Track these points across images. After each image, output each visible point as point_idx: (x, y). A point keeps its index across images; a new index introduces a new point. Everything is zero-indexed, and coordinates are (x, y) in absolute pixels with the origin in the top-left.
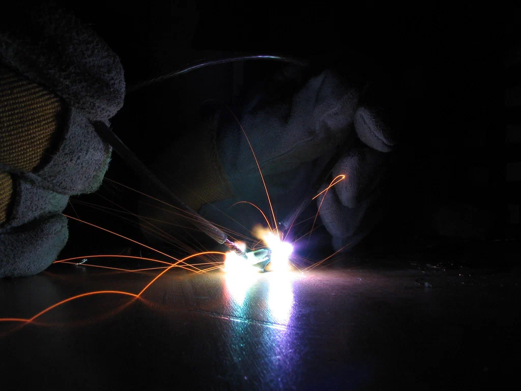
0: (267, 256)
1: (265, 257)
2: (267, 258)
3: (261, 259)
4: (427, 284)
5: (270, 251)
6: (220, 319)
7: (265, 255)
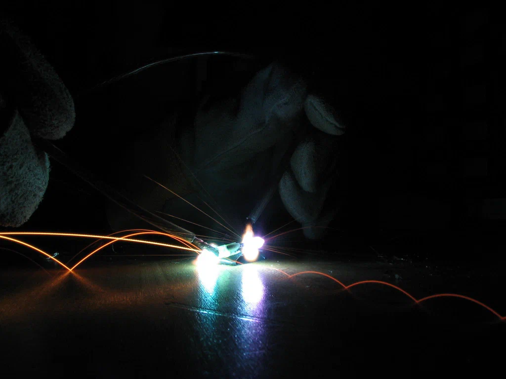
0: (239, 249)
1: (238, 250)
2: (239, 252)
3: (234, 252)
4: (397, 276)
5: (242, 245)
6: (198, 313)
7: (237, 248)
